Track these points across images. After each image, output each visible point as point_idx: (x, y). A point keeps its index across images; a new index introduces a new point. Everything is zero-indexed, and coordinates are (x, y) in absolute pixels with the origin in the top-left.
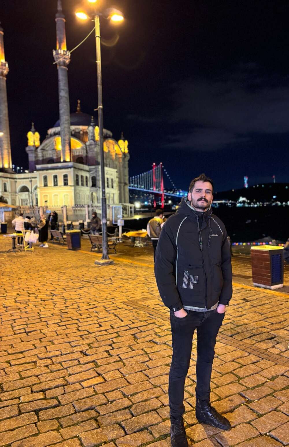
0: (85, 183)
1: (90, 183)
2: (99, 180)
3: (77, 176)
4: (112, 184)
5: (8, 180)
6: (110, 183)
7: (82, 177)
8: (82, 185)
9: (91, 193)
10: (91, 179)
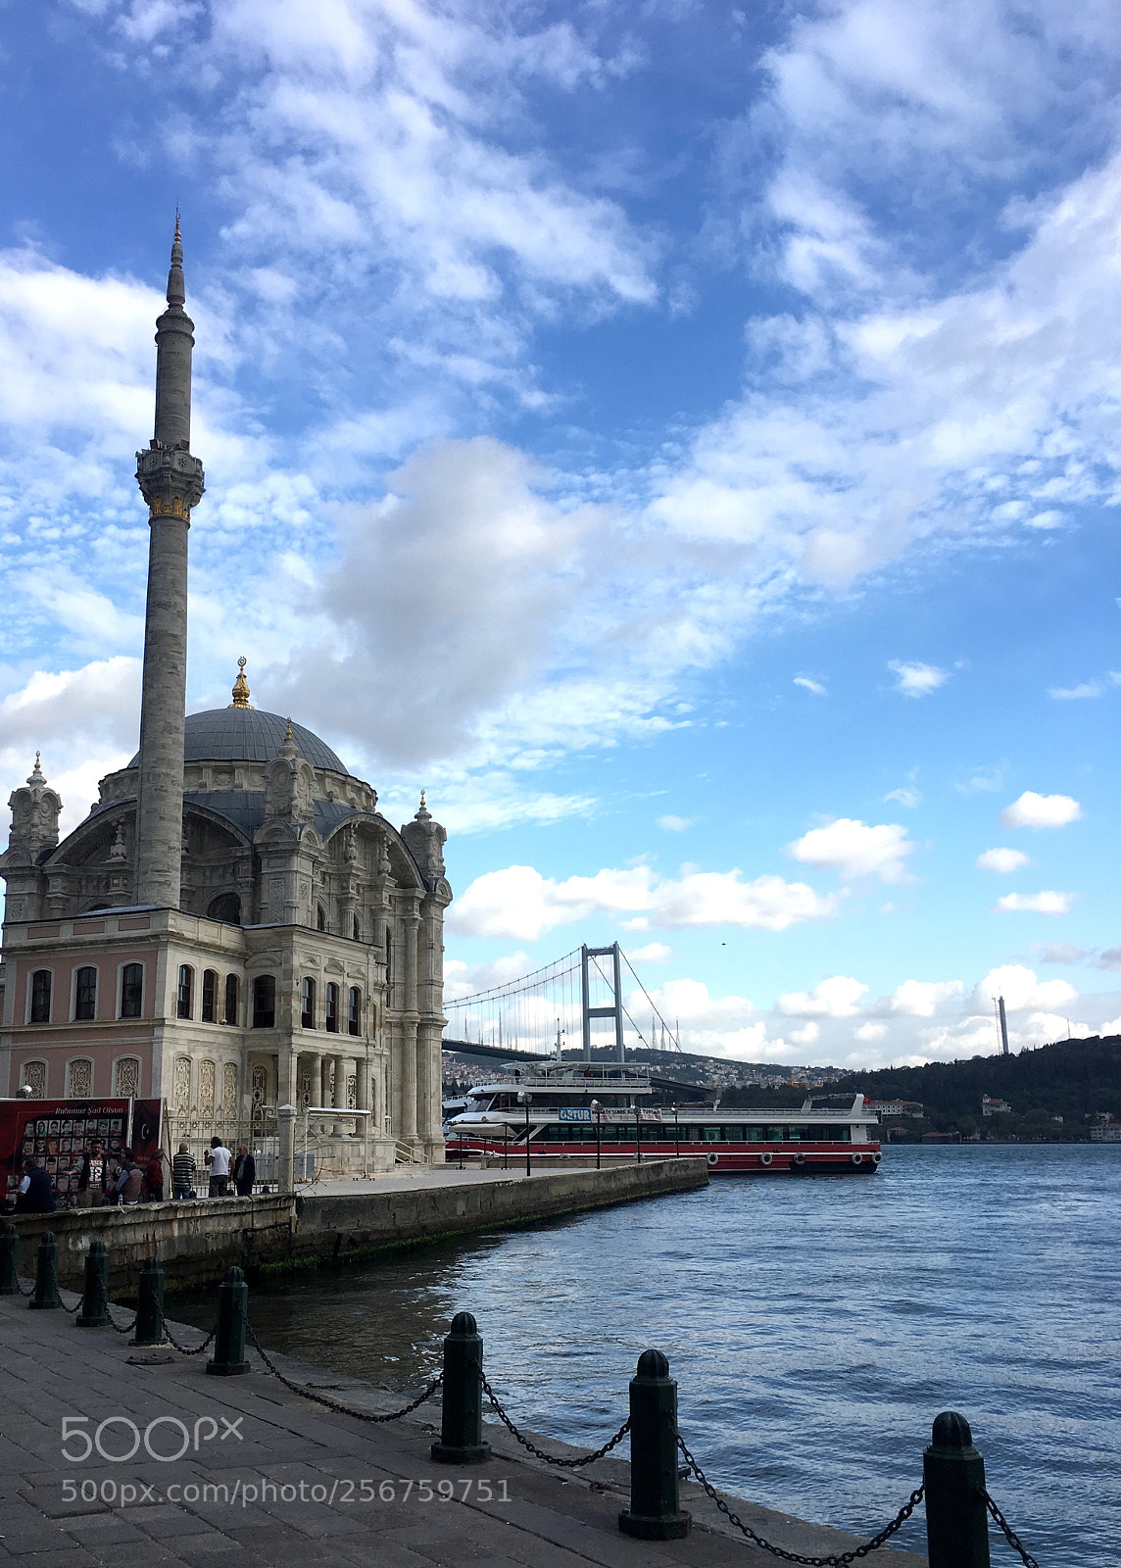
0: (220, 1007)
1: (246, 1009)
2: (289, 994)
3: (187, 971)
4: (355, 1010)
6: (344, 1012)
7: (210, 976)
8: (208, 1015)
9: (247, 1055)
10: (250, 989)
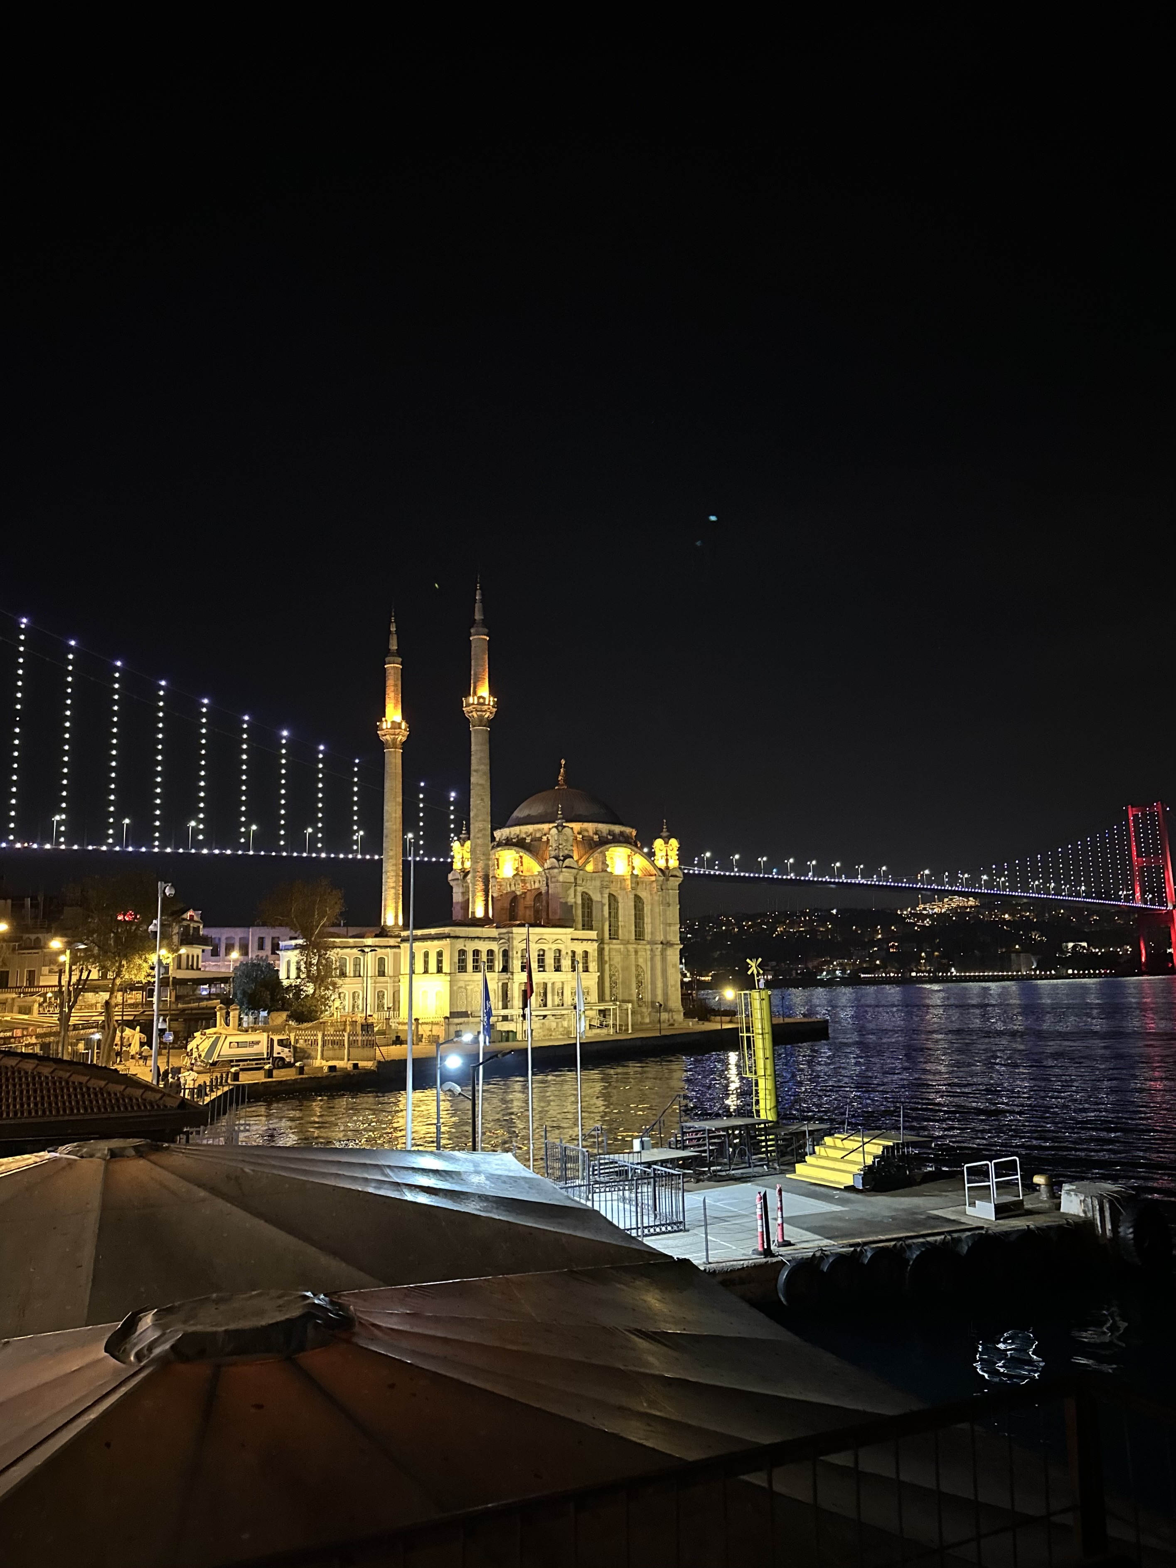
0: (484, 965)
1: (498, 965)
2: (512, 958)
3: (462, 952)
5: (389, 949)
7: (476, 953)
8: (478, 969)
9: (500, 984)
10: (501, 954)
